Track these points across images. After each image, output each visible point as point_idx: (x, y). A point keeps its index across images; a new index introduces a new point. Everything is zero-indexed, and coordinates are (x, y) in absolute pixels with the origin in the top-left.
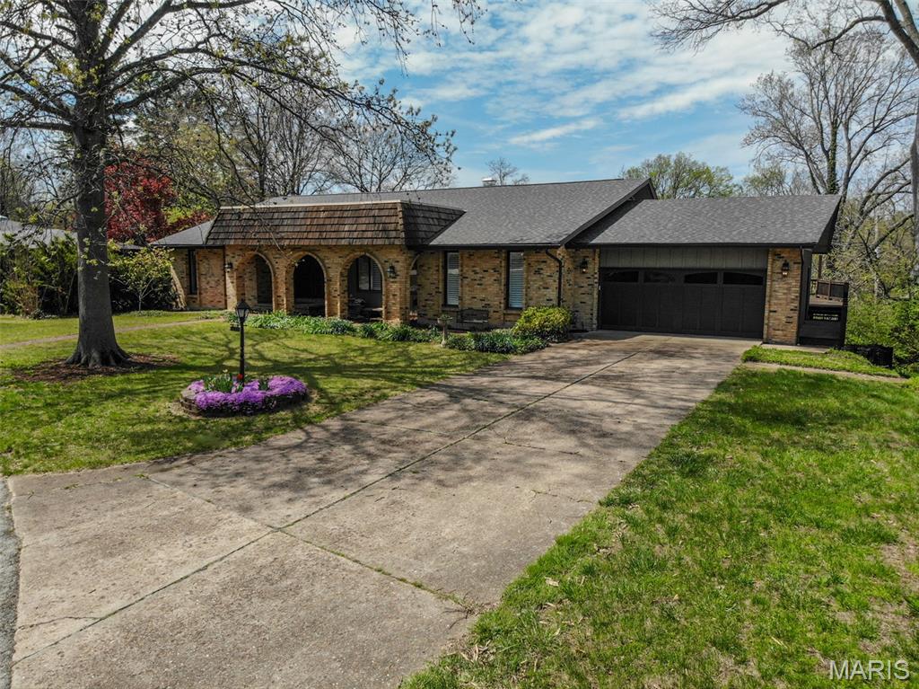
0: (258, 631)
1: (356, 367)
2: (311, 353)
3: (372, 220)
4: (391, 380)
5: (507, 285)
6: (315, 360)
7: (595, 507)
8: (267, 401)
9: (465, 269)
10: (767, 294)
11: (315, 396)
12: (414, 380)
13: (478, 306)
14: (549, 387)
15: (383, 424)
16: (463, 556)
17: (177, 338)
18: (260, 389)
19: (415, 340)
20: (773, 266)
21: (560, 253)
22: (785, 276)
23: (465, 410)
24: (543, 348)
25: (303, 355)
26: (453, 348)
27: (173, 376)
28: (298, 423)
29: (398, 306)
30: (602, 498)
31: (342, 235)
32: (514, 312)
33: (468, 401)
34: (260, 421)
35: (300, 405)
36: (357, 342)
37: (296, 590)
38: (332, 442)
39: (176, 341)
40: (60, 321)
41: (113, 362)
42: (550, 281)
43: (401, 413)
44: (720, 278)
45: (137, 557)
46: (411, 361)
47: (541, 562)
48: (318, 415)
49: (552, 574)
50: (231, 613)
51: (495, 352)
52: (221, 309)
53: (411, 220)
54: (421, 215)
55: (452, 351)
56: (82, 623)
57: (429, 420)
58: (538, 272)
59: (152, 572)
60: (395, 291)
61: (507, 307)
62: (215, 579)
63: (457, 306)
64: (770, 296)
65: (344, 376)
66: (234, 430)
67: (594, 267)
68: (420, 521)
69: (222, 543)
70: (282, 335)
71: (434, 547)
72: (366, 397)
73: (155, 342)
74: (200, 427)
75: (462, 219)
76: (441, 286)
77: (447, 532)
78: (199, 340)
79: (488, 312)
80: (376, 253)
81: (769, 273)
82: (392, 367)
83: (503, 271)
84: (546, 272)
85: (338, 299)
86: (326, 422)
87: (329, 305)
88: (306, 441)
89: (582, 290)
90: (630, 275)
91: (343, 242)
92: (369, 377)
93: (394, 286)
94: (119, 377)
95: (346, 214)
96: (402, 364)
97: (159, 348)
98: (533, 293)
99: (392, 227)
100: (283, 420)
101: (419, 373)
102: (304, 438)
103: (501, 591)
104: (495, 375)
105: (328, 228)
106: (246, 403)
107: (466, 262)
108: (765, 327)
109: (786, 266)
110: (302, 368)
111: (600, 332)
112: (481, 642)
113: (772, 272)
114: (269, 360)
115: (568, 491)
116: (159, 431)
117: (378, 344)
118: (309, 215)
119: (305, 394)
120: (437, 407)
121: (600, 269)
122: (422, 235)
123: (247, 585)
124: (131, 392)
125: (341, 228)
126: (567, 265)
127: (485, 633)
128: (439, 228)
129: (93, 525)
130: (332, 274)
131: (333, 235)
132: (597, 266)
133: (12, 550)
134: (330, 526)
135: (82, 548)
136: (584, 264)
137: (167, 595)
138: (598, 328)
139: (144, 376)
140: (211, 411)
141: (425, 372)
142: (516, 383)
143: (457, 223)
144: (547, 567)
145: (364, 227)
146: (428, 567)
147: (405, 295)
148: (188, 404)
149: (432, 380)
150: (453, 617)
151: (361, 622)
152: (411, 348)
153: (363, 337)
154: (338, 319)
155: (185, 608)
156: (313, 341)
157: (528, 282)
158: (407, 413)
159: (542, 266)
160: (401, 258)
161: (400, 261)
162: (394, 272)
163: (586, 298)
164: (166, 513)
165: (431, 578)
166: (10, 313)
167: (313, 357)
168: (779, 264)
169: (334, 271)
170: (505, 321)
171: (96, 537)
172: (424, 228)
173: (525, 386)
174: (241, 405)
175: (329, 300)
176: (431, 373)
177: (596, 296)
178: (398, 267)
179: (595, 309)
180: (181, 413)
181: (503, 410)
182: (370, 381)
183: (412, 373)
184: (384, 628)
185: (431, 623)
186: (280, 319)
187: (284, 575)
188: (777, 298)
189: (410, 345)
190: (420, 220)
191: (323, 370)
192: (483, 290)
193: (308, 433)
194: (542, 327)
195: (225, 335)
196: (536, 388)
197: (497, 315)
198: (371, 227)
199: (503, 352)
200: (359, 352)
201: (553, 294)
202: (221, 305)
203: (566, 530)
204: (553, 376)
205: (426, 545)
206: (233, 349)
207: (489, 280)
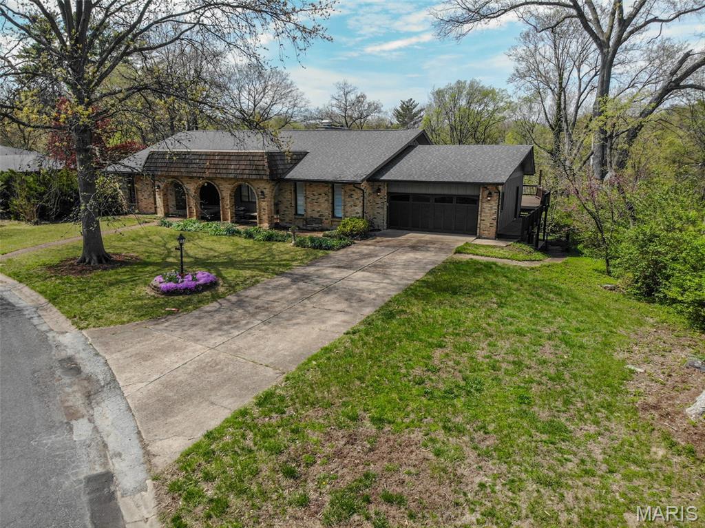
0: (210, 382)
1: (241, 262)
2: (215, 251)
3: (249, 163)
4: (261, 270)
5: (333, 203)
6: (218, 257)
7: (342, 335)
8: (197, 287)
9: (308, 193)
10: (480, 210)
11: (221, 282)
12: (273, 270)
13: (316, 215)
14: (345, 273)
15: (257, 298)
16: (285, 355)
17: (133, 240)
18: (192, 280)
19: (276, 240)
20: (483, 194)
21: (363, 185)
22: (489, 200)
23: (299, 289)
24: (350, 245)
25: (212, 253)
26: (298, 246)
27: (141, 270)
28: (215, 298)
29: (267, 216)
30: (345, 331)
31: (230, 171)
32: (337, 220)
33: (301, 283)
34: (195, 298)
35: (214, 288)
36: (242, 242)
37: (222, 369)
38: (232, 308)
39: (134, 243)
40: (52, 227)
41: (104, 262)
42: (357, 202)
43: (266, 291)
44: (455, 200)
45: (157, 361)
46: (273, 255)
47: (313, 356)
48: (223, 294)
49: (315, 360)
50: (200, 378)
51: (321, 249)
52: (152, 214)
53: (273, 163)
54: (279, 158)
55: (298, 248)
56: (145, 384)
57: (280, 295)
58: (351, 196)
59: (165, 366)
60: (264, 207)
61: (333, 216)
62: (190, 367)
63: (303, 215)
64: (481, 211)
65: (235, 268)
66: (183, 303)
67: (384, 192)
68: (270, 343)
69: (190, 354)
70: (196, 237)
71: (274, 353)
72: (247, 282)
73: (120, 244)
74: (166, 302)
75: (306, 158)
76: (293, 202)
77: (280, 347)
78: (147, 242)
79: (321, 220)
80: (251, 182)
81: (480, 198)
82: (261, 261)
83: (330, 194)
84: (355, 197)
85: (229, 210)
86: (228, 297)
87: (223, 213)
88: (219, 308)
89: (378, 206)
90: (405, 197)
91: (231, 176)
92: (249, 269)
93: (264, 203)
94: (111, 272)
95: (232, 158)
96: (268, 259)
97: (125, 249)
98: (348, 209)
99: (261, 168)
100: (206, 296)
101: (276, 265)
102: (218, 307)
103: (296, 366)
104: (318, 266)
105: (221, 166)
106: (187, 288)
107: (308, 188)
108: (478, 229)
109: (490, 194)
110: (211, 263)
111: (389, 230)
112: (286, 381)
113: (483, 198)
114: (192, 257)
115: (333, 329)
116: (146, 304)
117: (254, 244)
118: (209, 157)
119: (216, 282)
120: (284, 287)
121: (388, 193)
122: (280, 171)
123: (203, 368)
124: (122, 281)
125: (229, 167)
126: (368, 191)
127: (287, 379)
128: (291, 165)
129: (133, 349)
130: (224, 195)
131: (224, 171)
132: (386, 192)
133: (102, 361)
134: (233, 346)
135: (133, 358)
136: (379, 190)
137: (174, 373)
138: (388, 228)
139: (124, 270)
140: (169, 293)
141: (280, 265)
142: (328, 271)
143: (302, 161)
144: (315, 358)
145: (243, 167)
146: (271, 360)
147: (271, 209)
148: (156, 288)
149: (283, 270)
150: (278, 375)
151: (246, 378)
152: (274, 247)
153: (246, 238)
154: (229, 223)
155: (181, 376)
156: (216, 241)
157: (345, 202)
158: (269, 292)
159: (353, 192)
160: (268, 186)
161: (267, 188)
162: (264, 195)
163: (380, 210)
164: (163, 343)
165: (272, 363)
166: (15, 220)
167: (216, 254)
168: (486, 192)
169: (226, 193)
170: (332, 225)
171: (137, 354)
172: (281, 167)
173: (332, 273)
174: (184, 289)
175: (223, 211)
176: (284, 265)
177: (386, 209)
178: (266, 192)
179: (385, 217)
180: (153, 294)
181: (318, 289)
182: (250, 271)
183: (273, 265)
184: (253, 379)
185: (270, 377)
186: (194, 224)
187: (217, 364)
188: (485, 213)
189: (273, 244)
190: (278, 162)
191: (223, 264)
192: (319, 207)
193: (220, 304)
194: (352, 231)
195: (162, 238)
196: (338, 274)
197: (327, 221)
198: (248, 167)
199: (326, 249)
200: (244, 250)
201: (359, 209)
202: (153, 210)
203: (327, 345)
204: (348, 266)
205: (271, 352)
206: (170, 249)
207: (322, 200)
